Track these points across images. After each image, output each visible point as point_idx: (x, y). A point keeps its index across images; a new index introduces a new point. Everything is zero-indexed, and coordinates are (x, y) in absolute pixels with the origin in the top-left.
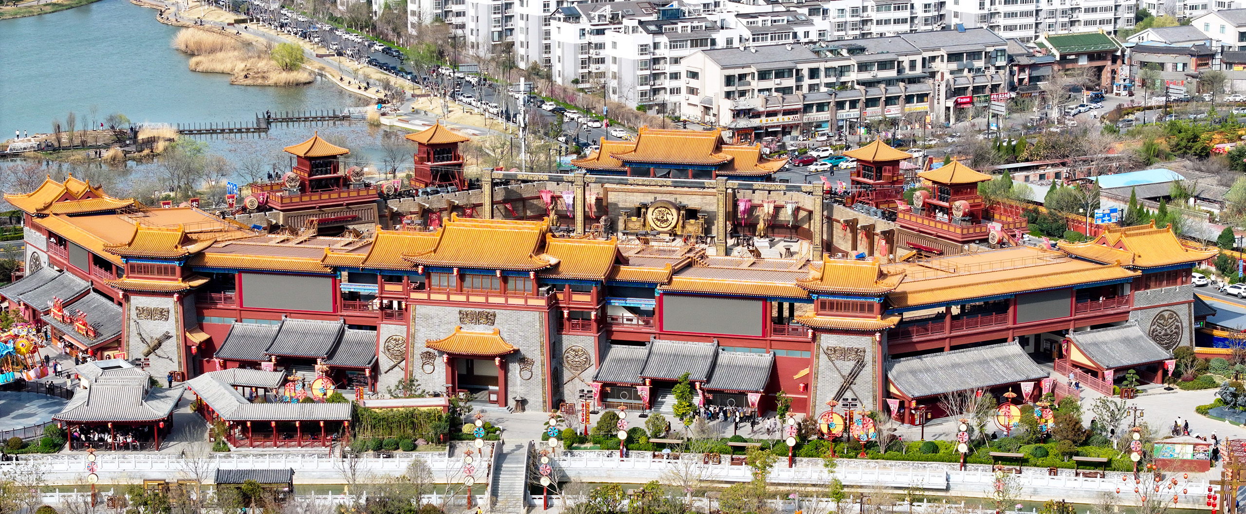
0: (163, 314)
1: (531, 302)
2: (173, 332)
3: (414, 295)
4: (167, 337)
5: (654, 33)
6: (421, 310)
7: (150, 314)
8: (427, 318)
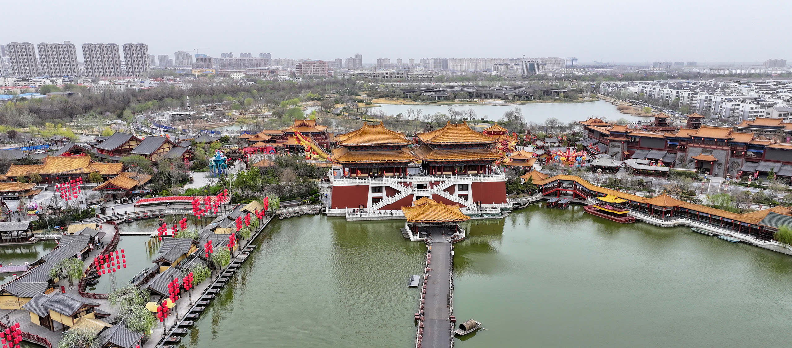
0: (618, 147)
1: (724, 148)
2: (620, 151)
3: (689, 145)
4: (618, 152)
6: (691, 148)
7: (614, 146)
8: (692, 151)
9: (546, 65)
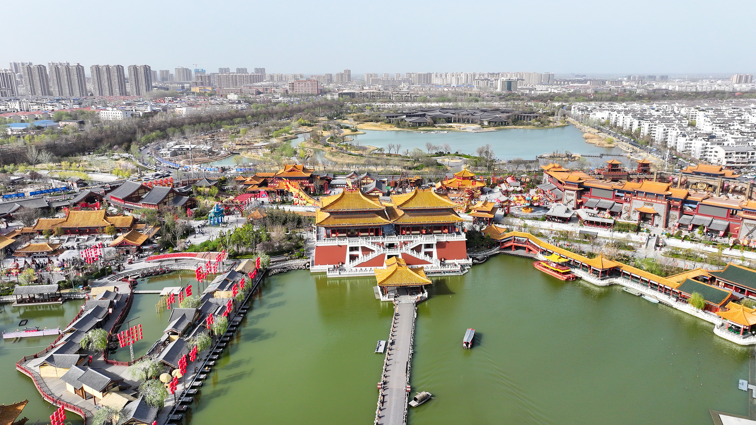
0: (572, 195)
1: (663, 202)
3: (633, 197)
4: (573, 200)
5: (707, 141)
6: (634, 201)
7: (569, 194)
8: (636, 203)
9: (524, 80)
